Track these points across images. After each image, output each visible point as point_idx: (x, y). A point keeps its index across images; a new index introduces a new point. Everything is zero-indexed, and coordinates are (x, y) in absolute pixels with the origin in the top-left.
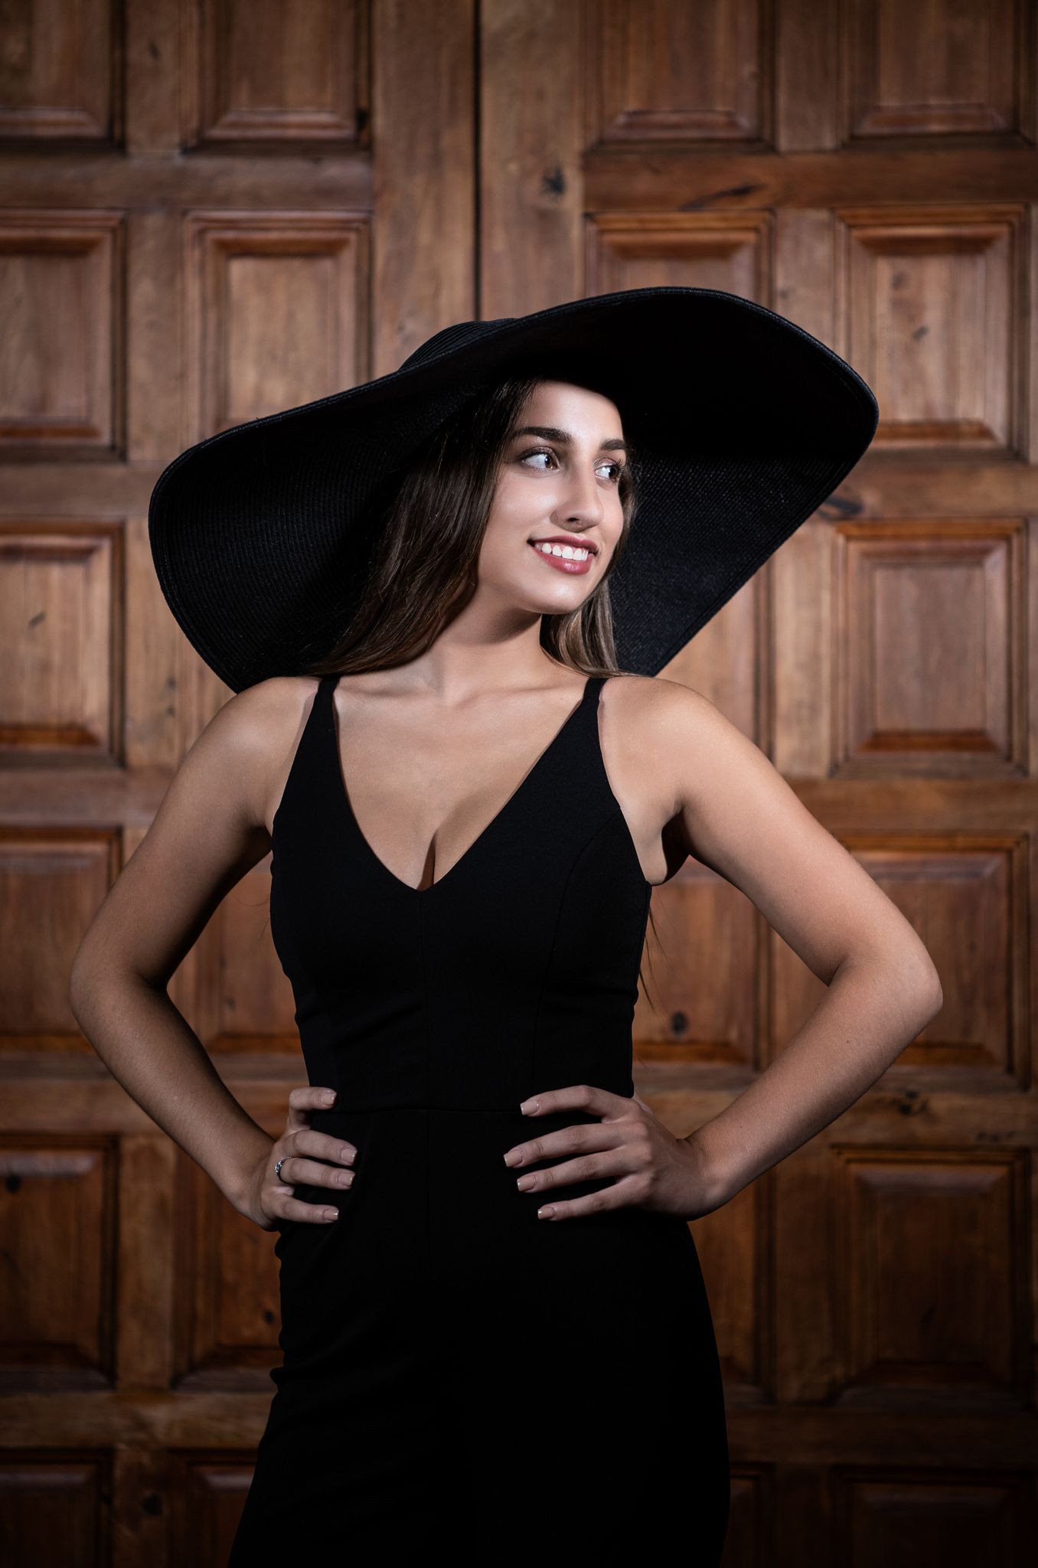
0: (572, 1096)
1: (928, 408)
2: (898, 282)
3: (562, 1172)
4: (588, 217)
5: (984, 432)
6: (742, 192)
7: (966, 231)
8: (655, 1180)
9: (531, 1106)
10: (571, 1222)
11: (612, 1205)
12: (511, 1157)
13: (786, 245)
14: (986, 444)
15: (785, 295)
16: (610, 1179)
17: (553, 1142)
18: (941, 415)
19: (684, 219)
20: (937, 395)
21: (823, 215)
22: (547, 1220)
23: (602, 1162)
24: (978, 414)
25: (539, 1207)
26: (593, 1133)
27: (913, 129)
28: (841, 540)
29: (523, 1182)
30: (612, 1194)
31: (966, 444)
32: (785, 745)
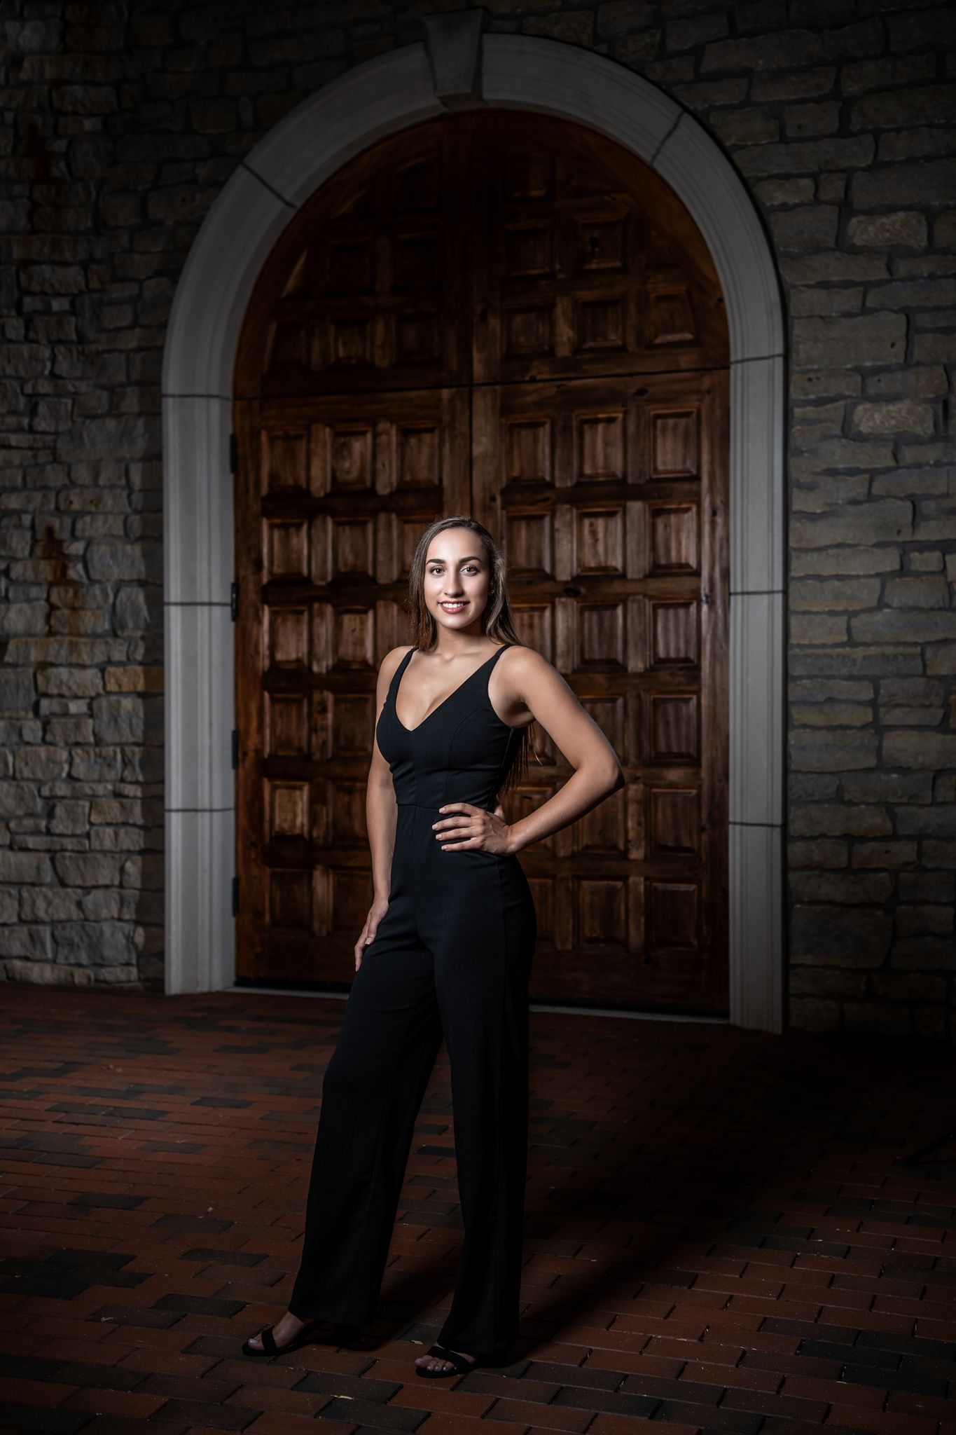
0: (456, 807)
1: (600, 563)
2: (591, 525)
3: (451, 834)
4: (503, 508)
5: (616, 569)
6: (546, 499)
7: (611, 509)
8: (484, 840)
9: (442, 810)
10: (452, 851)
11: (466, 848)
12: (435, 827)
13: (558, 515)
14: (617, 573)
15: (558, 530)
16: (468, 838)
17: (449, 822)
18: (603, 564)
19: (530, 508)
20: (602, 558)
21: (567, 506)
22: (444, 851)
23: (464, 832)
24: (614, 564)
25: (443, 845)
26: (463, 820)
27: (595, 480)
28: (575, 603)
29: (439, 836)
30: (467, 844)
31: (611, 573)
32: (559, 663)
